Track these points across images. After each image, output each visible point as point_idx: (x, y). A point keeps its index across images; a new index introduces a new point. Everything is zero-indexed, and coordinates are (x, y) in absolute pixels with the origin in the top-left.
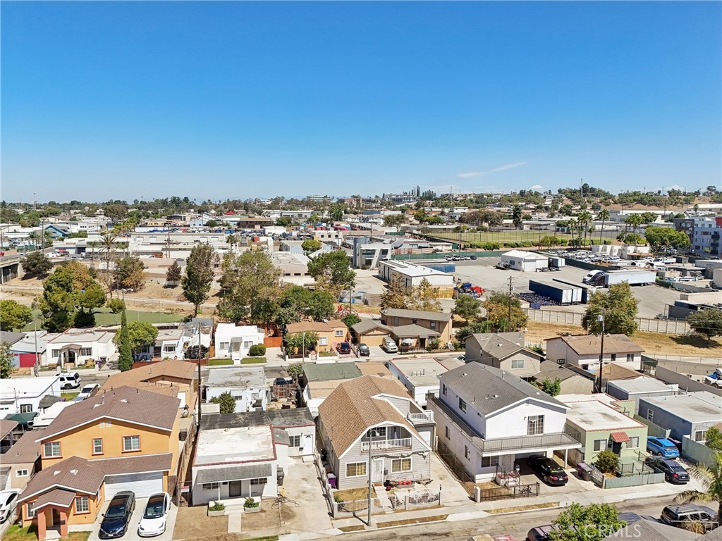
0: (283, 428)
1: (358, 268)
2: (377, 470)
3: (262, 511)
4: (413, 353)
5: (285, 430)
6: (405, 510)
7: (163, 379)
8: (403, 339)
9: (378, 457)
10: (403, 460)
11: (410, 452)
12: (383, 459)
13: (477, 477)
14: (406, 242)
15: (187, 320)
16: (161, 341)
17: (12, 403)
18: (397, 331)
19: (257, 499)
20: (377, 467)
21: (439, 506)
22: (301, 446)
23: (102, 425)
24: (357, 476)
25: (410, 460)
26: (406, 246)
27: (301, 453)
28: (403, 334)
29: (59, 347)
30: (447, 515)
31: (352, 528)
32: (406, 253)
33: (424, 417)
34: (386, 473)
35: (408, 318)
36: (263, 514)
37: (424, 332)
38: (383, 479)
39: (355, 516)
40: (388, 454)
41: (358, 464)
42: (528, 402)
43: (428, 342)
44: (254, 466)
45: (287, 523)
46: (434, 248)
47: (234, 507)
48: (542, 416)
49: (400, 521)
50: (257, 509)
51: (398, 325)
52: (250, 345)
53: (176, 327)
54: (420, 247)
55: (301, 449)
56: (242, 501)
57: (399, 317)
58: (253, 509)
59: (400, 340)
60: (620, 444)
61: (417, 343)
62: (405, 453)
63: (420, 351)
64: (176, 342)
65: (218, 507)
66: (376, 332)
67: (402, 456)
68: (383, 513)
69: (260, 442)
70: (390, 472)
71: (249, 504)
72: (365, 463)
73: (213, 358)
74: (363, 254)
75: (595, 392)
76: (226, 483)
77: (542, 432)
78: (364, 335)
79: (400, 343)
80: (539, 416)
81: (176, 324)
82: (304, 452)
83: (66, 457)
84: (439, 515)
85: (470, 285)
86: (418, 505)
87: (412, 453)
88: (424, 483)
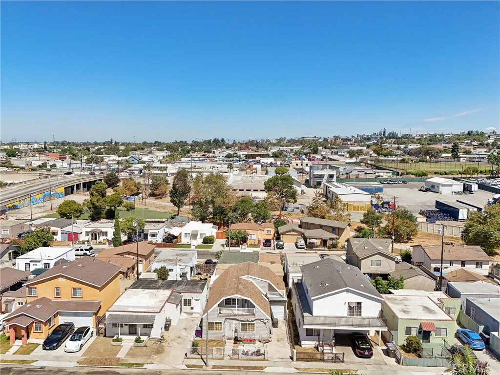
0: (180, 293)
1: (312, 187)
2: (230, 328)
3: (146, 346)
4: (315, 250)
5: (182, 294)
6: (238, 359)
7: (129, 254)
8: (310, 239)
9: (230, 319)
10: (249, 324)
11: (253, 319)
12: (234, 321)
13: (303, 343)
14: (354, 170)
15: (172, 218)
16: (148, 230)
17: (39, 262)
18: (308, 233)
19: (143, 338)
20: (230, 327)
21: (264, 360)
22: (192, 306)
23: (60, 279)
24: (215, 331)
25: (254, 324)
26: (355, 173)
27: (192, 311)
28: (310, 236)
29: (89, 230)
30: (266, 367)
31: (195, 366)
32: (354, 177)
33: (279, 295)
34: (236, 331)
35: (316, 225)
36: (145, 348)
37: (326, 235)
38: (233, 335)
39: (202, 358)
40: (237, 318)
41: (216, 323)
42: (348, 291)
43: (329, 243)
44: (144, 316)
45: (155, 356)
46: (377, 174)
47: (128, 341)
48: (360, 303)
49: (230, 367)
50: (142, 344)
51: (309, 229)
52: (204, 236)
53: (164, 222)
54: (366, 174)
55: (192, 308)
56: (134, 337)
57: (310, 223)
58: (139, 344)
59: (308, 240)
60: (429, 332)
61: (321, 243)
62: (250, 319)
63: (323, 249)
64: (157, 231)
65: (119, 340)
66: (292, 233)
67: (247, 321)
68: (222, 359)
69: (158, 300)
70: (239, 331)
71: (138, 341)
72: (221, 323)
73: (180, 243)
74: (315, 177)
75: (437, 290)
76: (126, 325)
77: (360, 315)
78: (283, 234)
79: (308, 242)
80: (358, 303)
81: (164, 220)
82: (194, 311)
83: (40, 297)
84: (260, 366)
85: (389, 202)
86: (248, 357)
87: (256, 320)
88: (264, 342)
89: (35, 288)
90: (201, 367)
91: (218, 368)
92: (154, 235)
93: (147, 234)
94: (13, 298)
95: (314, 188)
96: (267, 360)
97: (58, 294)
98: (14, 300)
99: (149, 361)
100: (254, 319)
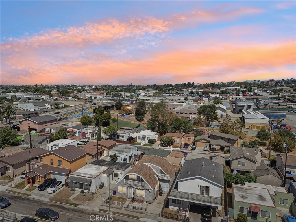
0: (113, 169)
3: (85, 195)
4: (214, 153)
6: (128, 210)
7: (100, 146)
8: (213, 145)
9: (130, 187)
13: (170, 207)
14: (271, 102)
15: (136, 127)
16: (120, 133)
17: (57, 146)
18: (213, 141)
19: (85, 191)
21: (142, 213)
23: (53, 155)
26: (271, 104)
28: (213, 143)
29: (91, 131)
30: (141, 217)
31: (104, 210)
32: (271, 107)
33: (166, 176)
35: (219, 137)
36: (85, 196)
37: (224, 143)
39: (109, 206)
40: (134, 187)
42: (200, 178)
43: (226, 149)
44: (87, 179)
45: (87, 202)
46: (288, 105)
47: (78, 191)
48: (209, 187)
49: (122, 214)
50: (84, 194)
51: (215, 139)
52: (149, 139)
53: (131, 129)
54: (280, 105)
55: (119, 178)
56: (81, 190)
57: (215, 136)
58: (82, 194)
59: (212, 146)
60: (257, 213)
61: (220, 148)
63: (220, 152)
64: (124, 134)
65: (74, 190)
66: (203, 141)
68: (120, 209)
71: (82, 192)
73: (136, 142)
74: (238, 107)
75: (282, 186)
76: (79, 183)
77: (209, 195)
78: (197, 141)
79: (211, 147)
80: (207, 187)
81: (131, 128)
83: (44, 164)
84: (138, 216)
85: (286, 125)
86: (135, 210)
87: (144, 189)
88: (149, 203)
89: (42, 159)
90: (107, 211)
91: (115, 213)
92: (123, 137)
93: (119, 136)
94: (35, 163)
95: (237, 114)
96: (145, 214)
97: (52, 163)
98: (35, 164)
99: (82, 204)
100: (144, 188)
